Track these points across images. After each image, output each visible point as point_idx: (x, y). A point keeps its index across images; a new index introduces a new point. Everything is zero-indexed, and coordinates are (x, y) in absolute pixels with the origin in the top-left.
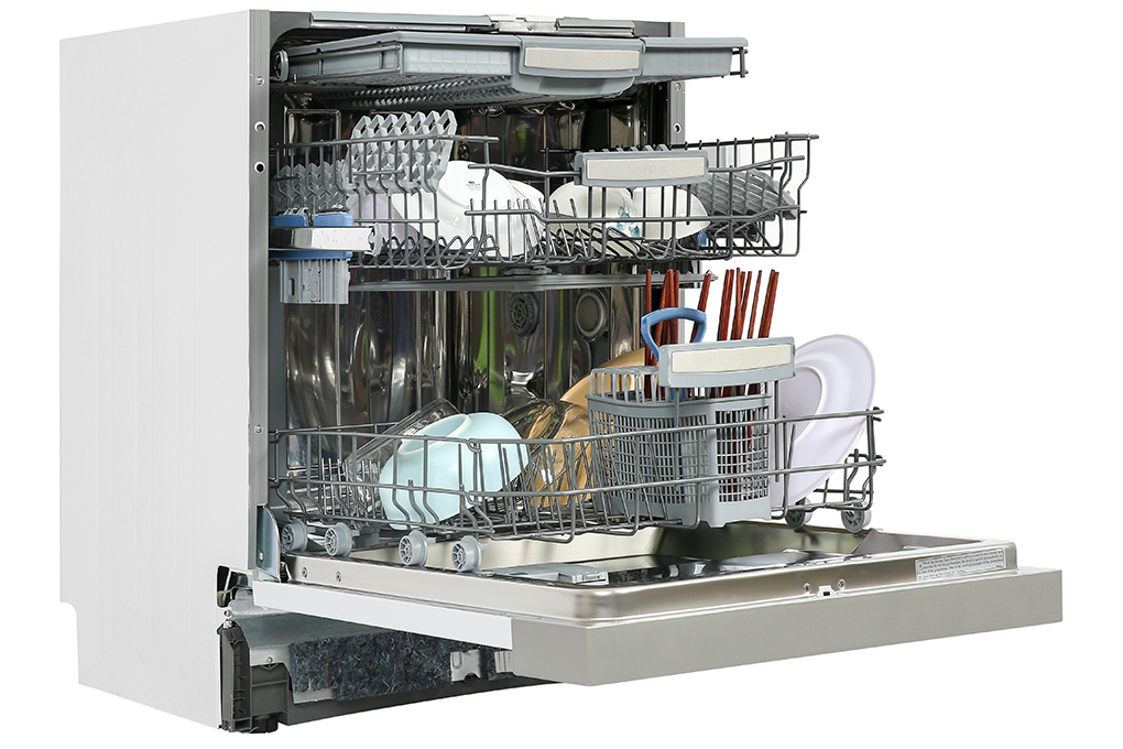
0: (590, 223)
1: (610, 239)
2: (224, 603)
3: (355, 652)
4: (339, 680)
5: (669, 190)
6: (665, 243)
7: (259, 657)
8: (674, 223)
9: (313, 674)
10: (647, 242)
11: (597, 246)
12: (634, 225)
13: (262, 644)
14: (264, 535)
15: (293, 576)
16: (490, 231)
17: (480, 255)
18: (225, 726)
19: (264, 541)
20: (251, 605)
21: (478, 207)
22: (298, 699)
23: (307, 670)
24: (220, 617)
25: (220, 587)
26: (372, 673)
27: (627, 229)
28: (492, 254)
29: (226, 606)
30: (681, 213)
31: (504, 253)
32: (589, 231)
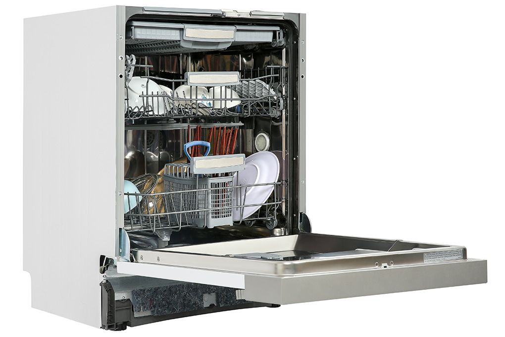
0: (191, 101)
1: (200, 107)
2: (103, 272)
3: (161, 294)
4: (154, 307)
5: (223, 88)
6: (222, 109)
7: (119, 296)
8: (226, 101)
9: (143, 304)
10: (215, 109)
11: (194, 110)
12: (209, 102)
13: (120, 291)
14: (122, 241)
15: (136, 260)
16: (150, 104)
17: (146, 114)
18: (103, 327)
19: (122, 244)
20: (116, 272)
21: (145, 93)
22: (136, 315)
23: (140, 302)
24: (101, 278)
25: (101, 265)
26: (169, 304)
27: (206, 103)
28: (151, 113)
29: (104, 273)
30: (229, 97)
31: (156, 113)
32: (191, 104)
